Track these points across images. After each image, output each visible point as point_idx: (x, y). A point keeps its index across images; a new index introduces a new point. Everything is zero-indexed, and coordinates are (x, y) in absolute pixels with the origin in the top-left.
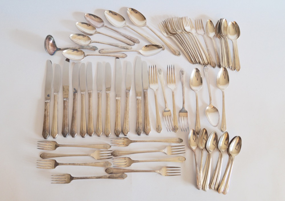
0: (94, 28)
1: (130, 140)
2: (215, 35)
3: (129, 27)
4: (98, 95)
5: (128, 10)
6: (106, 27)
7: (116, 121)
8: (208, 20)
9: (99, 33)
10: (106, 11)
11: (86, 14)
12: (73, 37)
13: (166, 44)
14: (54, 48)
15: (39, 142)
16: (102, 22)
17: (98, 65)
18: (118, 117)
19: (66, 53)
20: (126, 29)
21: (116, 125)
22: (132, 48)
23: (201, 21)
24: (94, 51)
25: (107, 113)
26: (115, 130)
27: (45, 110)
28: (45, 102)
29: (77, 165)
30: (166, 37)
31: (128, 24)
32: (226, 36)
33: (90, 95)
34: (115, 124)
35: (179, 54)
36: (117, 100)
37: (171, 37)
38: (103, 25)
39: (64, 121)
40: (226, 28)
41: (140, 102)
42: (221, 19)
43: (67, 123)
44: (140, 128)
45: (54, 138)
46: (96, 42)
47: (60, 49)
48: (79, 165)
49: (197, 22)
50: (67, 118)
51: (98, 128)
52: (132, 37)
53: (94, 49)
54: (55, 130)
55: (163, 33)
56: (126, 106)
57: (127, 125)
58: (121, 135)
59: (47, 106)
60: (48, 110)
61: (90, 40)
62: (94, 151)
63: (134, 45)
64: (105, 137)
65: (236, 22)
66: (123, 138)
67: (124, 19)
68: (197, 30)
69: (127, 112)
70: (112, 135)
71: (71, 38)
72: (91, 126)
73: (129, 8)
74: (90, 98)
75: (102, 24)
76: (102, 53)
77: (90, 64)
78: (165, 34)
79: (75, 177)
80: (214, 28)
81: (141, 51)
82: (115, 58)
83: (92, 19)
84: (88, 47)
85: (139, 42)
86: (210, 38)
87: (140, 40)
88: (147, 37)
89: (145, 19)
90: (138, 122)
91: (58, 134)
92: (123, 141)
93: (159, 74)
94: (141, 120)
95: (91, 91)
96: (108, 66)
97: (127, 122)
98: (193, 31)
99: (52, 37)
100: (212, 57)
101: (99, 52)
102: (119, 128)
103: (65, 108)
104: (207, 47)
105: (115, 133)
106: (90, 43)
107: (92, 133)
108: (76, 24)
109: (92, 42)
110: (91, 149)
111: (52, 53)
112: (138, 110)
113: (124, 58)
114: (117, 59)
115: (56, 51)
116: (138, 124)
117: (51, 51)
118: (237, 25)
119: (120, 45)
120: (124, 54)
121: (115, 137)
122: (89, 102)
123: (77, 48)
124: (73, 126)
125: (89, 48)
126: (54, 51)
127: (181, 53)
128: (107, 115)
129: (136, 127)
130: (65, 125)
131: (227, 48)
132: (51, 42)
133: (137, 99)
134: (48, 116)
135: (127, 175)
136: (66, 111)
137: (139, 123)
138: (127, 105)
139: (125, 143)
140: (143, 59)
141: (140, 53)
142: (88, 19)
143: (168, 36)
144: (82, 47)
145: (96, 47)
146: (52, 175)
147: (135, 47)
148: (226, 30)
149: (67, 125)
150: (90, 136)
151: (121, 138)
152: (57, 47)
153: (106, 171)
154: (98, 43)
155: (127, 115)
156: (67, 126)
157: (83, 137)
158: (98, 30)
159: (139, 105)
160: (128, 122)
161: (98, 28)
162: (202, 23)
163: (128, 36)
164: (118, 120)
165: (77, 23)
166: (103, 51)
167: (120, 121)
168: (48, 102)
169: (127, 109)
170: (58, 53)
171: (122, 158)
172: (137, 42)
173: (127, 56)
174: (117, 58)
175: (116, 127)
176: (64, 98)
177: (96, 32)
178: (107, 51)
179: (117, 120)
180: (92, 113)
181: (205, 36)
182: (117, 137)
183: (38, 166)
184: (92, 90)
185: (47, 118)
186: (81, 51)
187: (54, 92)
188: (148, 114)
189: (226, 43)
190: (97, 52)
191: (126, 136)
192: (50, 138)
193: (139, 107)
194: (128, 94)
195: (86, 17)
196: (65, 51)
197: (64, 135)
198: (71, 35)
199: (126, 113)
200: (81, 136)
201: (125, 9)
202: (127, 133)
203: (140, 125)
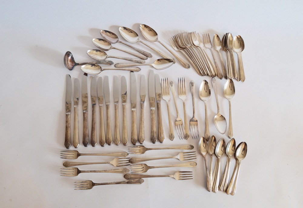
0: (110, 44)
1: (146, 148)
2: (221, 48)
3: (142, 42)
4: (115, 107)
5: (140, 26)
6: (120, 42)
7: (132, 131)
8: (215, 35)
9: (114, 48)
10: (120, 28)
11: (101, 31)
12: (90, 52)
13: (177, 58)
14: (73, 63)
15: (62, 151)
16: (117, 37)
17: (115, 78)
18: (135, 127)
19: (84, 68)
20: (139, 44)
21: (133, 135)
22: (146, 62)
23: (209, 35)
24: (110, 66)
25: (124, 124)
26: (132, 139)
27: (67, 122)
28: (66, 115)
29: (98, 172)
30: (176, 51)
31: (141, 40)
32: (231, 49)
33: (107, 107)
34: (132, 133)
35: (189, 67)
36: (132, 111)
37: (181, 51)
38: (118, 41)
39: (85, 132)
40: (231, 42)
41: (153, 113)
42: (227, 33)
43: (87, 134)
44: (155, 137)
45: (76, 147)
46: (112, 57)
47: (78, 64)
48: (100, 172)
49: (205, 36)
50: (87, 128)
51: (116, 138)
52: (145, 52)
53: (110, 63)
54: (77, 140)
55: (174, 47)
56: (142, 117)
57: (142, 134)
58: (138, 144)
59: (68, 118)
60: (69, 121)
61: (106, 56)
62: (113, 159)
63: (147, 59)
64: (123, 145)
65: (240, 36)
66: (139, 146)
67: (137, 35)
68: (205, 44)
70: (129, 144)
71: (88, 53)
72: (109, 136)
73: (142, 25)
74: (108, 110)
75: (116, 40)
76: (118, 68)
77: (106, 78)
78: (176, 48)
79: (96, 183)
80: (221, 42)
81: (153, 65)
82: (130, 71)
83: (107, 35)
84: (104, 62)
85: (151, 57)
86: (217, 51)
87: (152, 54)
88: (159, 51)
89: (157, 34)
90: (152, 131)
91: (79, 144)
92: (139, 149)
93: (170, 86)
94: (155, 129)
95: (109, 104)
96: (123, 79)
97: (142, 132)
98: (202, 45)
99: (71, 53)
100: (219, 69)
101: (115, 67)
102: (136, 137)
103: (85, 119)
104: (214, 60)
105: (132, 142)
106: (106, 58)
107: (110, 143)
108: (93, 41)
109: (107, 57)
110: (110, 157)
111: (71, 68)
112: (152, 120)
113: (138, 71)
114: (131, 73)
115: (74, 66)
116: (152, 133)
117: (70, 66)
118: (242, 39)
119: (134, 60)
120: (138, 67)
121: (132, 145)
122: (107, 113)
123: (94, 63)
124: (93, 136)
125: (106, 63)
126: (73, 65)
127: (190, 66)
128: (124, 126)
129: (151, 136)
130: (86, 135)
131: (232, 60)
132: (70, 58)
133: (151, 110)
134: (69, 127)
135: (144, 180)
136: (86, 122)
138: (142, 115)
139: (141, 151)
140: (155, 72)
141: (153, 67)
142: (104, 35)
143: (178, 50)
144: (99, 62)
145: (112, 62)
146: (75, 182)
147: (148, 61)
148: (232, 44)
149: (87, 135)
150: (109, 145)
151: (137, 146)
152: (75, 62)
153: (125, 176)
154: (114, 57)
155: (142, 125)
156: (87, 137)
157: (102, 146)
158: (113, 45)
159: (153, 115)
160: (144, 131)
161: (113, 43)
162: (209, 37)
163: (141, 51)
164: (135, 129)
165: (94, 39)
166: (119, 65)
167: (136, 131)
168: (69, 115)
169: (142, 119)
170: (76, 67)
171: (139, 164)
172: (149, 56)
173: (141, 70)
174: (132, 71)
175: (133, 136)
176: (83, 110)
177: (111, 47)
178: (122, 65)
181: (212, 49)
182: (134, 146)
183: (62, 174)
184: (109, 102)
185: (68, 129)
186: (98, 66)
187: (74, 105)
188: (161, 124)
189: (232, 56)
190: (112, 67)
191: (142, 144)
192: (72, 148)
193: (153, 117)
194: (143, 105)
195: (102, 33)
196: (83, 66)
197: (85, 144)
198: (89, 51)
199: (142, 123)
200: (101, 145)
201: (138, 25)
202: (143, 142)
203: (154, 134)
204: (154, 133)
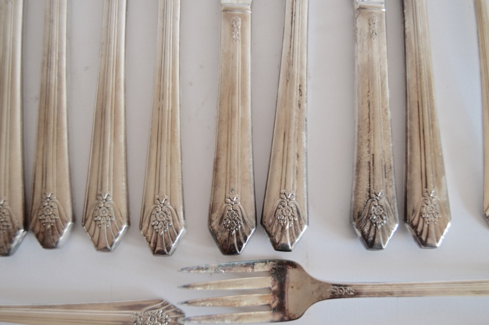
1: (314, 281)
7: (218, 150)
21: (222, 179)
26: (212, 210)
34: (216, 170)
36: (226, 12)
44: (383, 201)
51: (98, 196)
57: (291, 179)
58: (254, 248)
64: (148, 252)
66: (265, 262)
69: (296, 94)
90: (366, 158)
97: (293, 161)
102: (243, 200)
105: (214, 234)
107: (56, 230)
116: (365, 172)
121: (212, 254)
129: (356, 192)
137: (371, 165)
151: (252, 265)
155: (295, 114)
160: (303, 158)
164: (236, 140)
175: (221, 192)
179: (229, 144)
180: (60, 90)
188: (432, 107)
191: (285, 249)
199: (289, 96)
202: (295, 233)
203: (379, 181)
204: (379, 170)
